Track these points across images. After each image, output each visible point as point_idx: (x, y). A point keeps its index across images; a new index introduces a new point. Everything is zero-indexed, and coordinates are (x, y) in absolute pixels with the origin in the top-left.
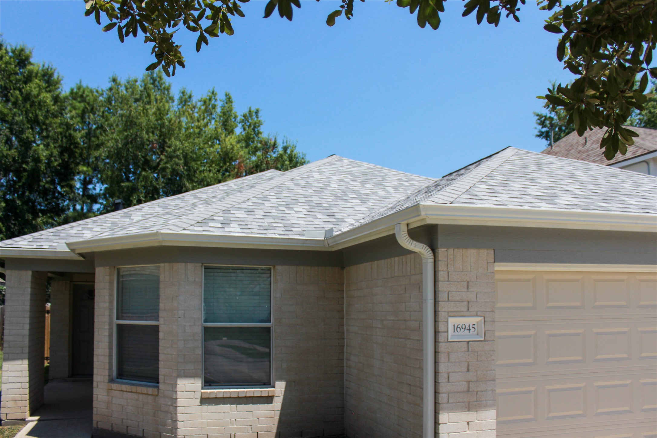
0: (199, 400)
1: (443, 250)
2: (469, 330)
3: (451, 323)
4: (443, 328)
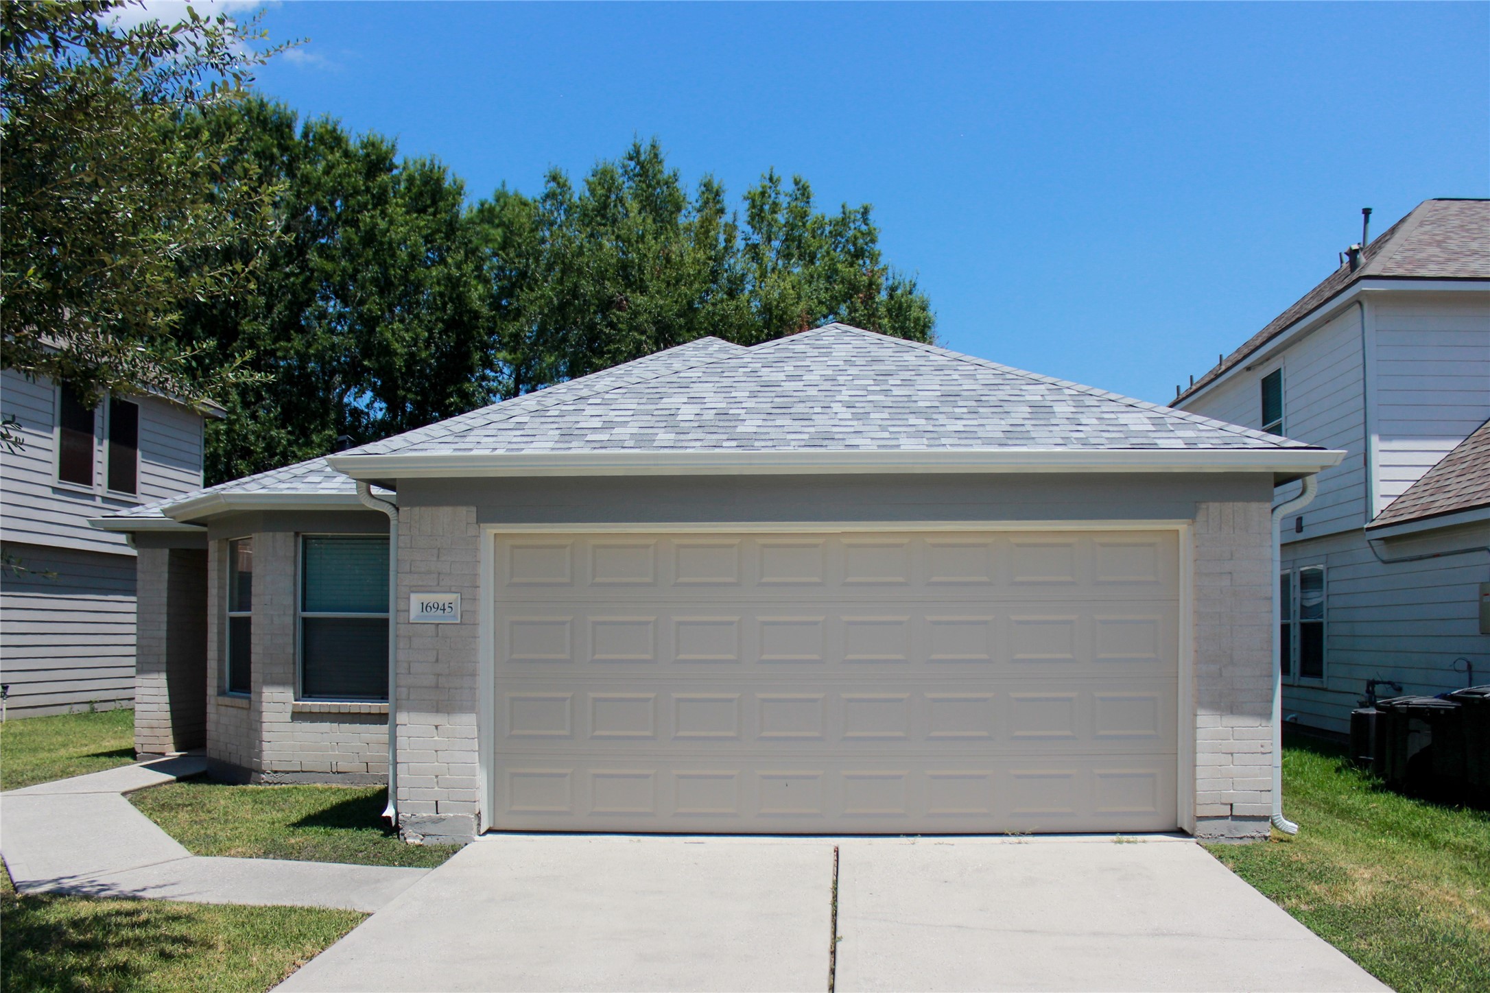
0: (290, 715)
1: (406, 509)
2: (444, 610)
3: (416, 600)
4: (402, 606)
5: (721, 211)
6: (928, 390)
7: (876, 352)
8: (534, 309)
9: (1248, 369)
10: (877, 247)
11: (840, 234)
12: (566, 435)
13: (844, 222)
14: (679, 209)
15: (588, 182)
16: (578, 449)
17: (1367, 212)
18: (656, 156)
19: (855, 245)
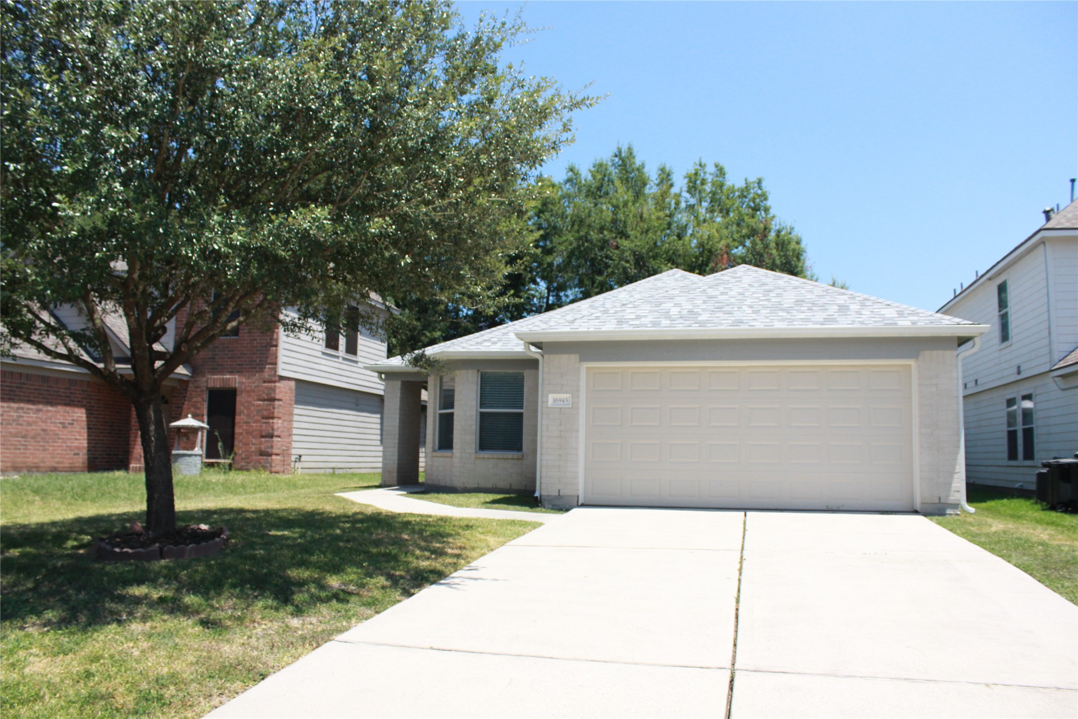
1: (548, 356)
2: (564, 401)
3: (551, 397)
4: (545, 400)
5: (672, 185)
6: (789, 299)
7: (764, 280)
8: (562, 248)
9: (990, 279)
10: (769, 203)
11: (745, 197)
12: (620, 322)
13: (747, 188)
14: (645, 184)
15: (590, 171)
16: (626, 327)
17: (1073, 181)
18: (631, 154)
19: (754, 202)
